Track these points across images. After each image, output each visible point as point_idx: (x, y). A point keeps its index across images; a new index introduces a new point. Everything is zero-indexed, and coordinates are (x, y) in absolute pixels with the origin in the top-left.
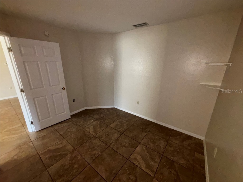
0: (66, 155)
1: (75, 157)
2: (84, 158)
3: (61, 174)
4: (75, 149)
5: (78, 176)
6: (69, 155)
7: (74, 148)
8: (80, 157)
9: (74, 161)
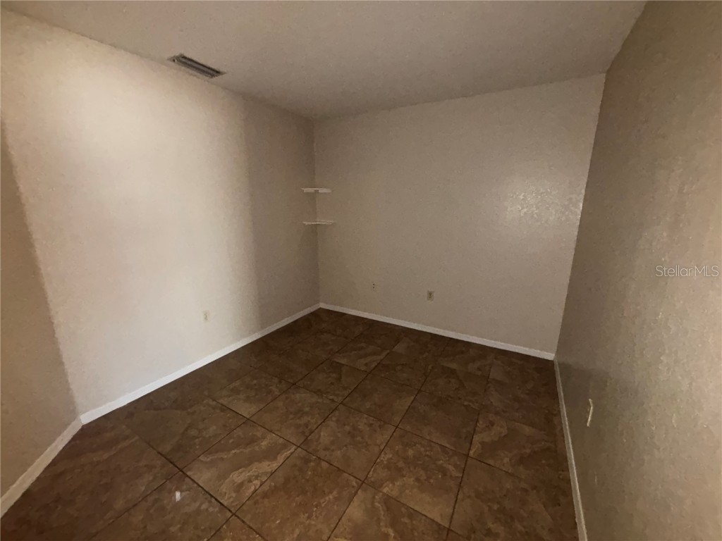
0: (387, 500)
1: (389, 469)
2: (385, 444)
3: (440, 476)
4: (362, 483)
5: (428, 438)
6: (385, 490)
7: (360, 487)
8: (385, 454)
9: (401, 464)
